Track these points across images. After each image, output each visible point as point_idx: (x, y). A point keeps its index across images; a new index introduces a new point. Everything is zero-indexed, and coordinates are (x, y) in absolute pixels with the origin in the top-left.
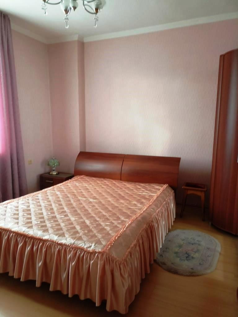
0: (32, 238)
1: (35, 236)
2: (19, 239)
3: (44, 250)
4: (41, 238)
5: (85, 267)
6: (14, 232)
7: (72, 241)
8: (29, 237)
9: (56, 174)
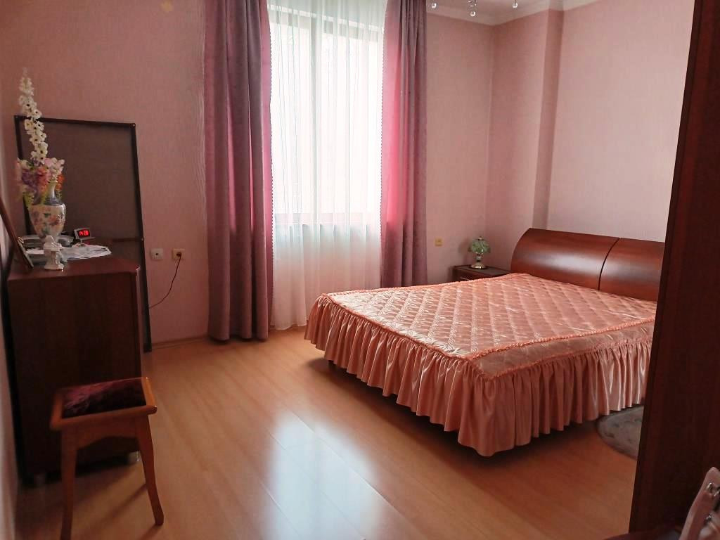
0: (387, 331)
1: (390, 328)
2: (373, 331)
3: (397, 347)
4: (397, 332)
5: (440, 376)
6: (369, 321)
7: (433, 341)
8: (384, 329)
9: (482, 269)
